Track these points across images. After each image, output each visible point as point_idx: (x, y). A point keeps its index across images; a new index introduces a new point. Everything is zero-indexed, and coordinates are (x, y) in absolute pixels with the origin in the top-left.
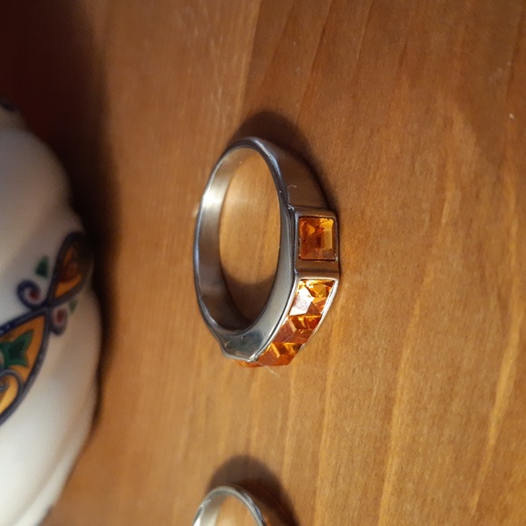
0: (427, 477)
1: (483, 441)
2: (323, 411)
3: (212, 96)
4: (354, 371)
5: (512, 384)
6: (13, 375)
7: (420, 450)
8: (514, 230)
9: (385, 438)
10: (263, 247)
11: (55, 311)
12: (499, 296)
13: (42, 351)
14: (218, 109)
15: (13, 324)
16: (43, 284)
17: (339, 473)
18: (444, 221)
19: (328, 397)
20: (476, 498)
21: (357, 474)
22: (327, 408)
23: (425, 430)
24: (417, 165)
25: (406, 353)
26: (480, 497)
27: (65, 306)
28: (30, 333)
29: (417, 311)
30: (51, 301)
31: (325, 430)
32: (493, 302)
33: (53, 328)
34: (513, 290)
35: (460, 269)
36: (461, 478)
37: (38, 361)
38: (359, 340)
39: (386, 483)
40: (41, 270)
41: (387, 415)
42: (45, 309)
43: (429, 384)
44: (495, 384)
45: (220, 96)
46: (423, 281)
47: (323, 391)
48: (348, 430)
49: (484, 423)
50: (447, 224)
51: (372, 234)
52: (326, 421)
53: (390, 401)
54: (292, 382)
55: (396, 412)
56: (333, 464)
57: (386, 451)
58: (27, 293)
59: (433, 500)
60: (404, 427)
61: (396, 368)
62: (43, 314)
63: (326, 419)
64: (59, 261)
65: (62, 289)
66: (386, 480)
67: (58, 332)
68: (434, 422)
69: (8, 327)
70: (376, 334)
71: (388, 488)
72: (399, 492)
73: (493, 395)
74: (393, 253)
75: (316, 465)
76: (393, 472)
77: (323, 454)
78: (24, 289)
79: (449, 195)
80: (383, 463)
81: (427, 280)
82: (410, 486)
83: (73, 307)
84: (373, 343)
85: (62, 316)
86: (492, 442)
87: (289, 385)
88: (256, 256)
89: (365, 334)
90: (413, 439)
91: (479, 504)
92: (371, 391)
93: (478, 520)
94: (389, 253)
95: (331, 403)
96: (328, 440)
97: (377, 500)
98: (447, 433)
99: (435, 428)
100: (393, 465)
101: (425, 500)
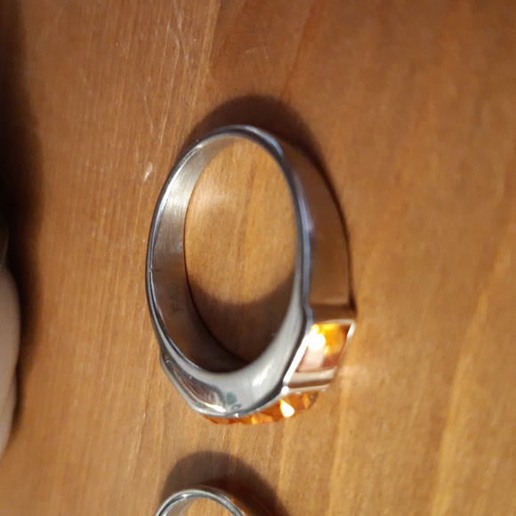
9: (430, 469)
10: (245, 220)
17: (359, 509)
19: (343, 412)
22: (341, 425)
23: (494, 462)
25: (465, 361)
31: (338, 454)
41: (435, 439)
45: (180, 26)
48: (373, 456)
52: (340, 441)
53: (438, 421)
55: (448, 436)
56: (351, 496)
57: (432, 485)
60: (460, 456)
61: (449, 380)
68: (507, 452)
75: (326, 497)
77: (335, 483)
80: (427, 499)
88: (236, 232)
92: (410, 407)
95: (347, 419)
96: (344, 465)
99: (509, 460)
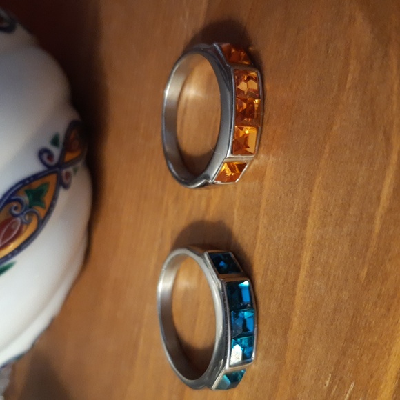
0: (331, 261)
1: (371, 231)
2: (257, 228)
3: (181, 19)
4: (281, 197)
5: (392, 190)
6: (35, 213)
7: (326, 243)
8: (396, 86)
9: (302, 239)
11: (64, 171)
12: (384, 133)
13: (55, 198)
14: (185, 27)
15: (35, 177)
16: (56, 152)
17: (268, 269)
18: (348, 86)
19: (262, 217)
20: (365, 270)
21: (281, 267)
22: (261, 226)
23: (330, 229)
24: (330, 49)
25: (319, 179)
26: (368, 270)
27: (70, 169)
28: (47, 184)
29: (327, 150)
30: (61, 164)
31: (258, 241)
32: (381, 137)
33: (63, 183)
34: (395, 126)
35: (358, 117)
36: (355, 258)
37: (52, 206)
38: (285, 175)
39: (301, 270)
40: (55, 141)
41: (304, 223)
42: (57, 169)
43: (334, 198)
44: (380, 192)
46: (331, 129)
47: (258, 214)
48: (275, 238)
49: (371, 219)
50: (350, 88)
51: (297, 101)
53: (305, 213)
54: (235, 211)
55: (310, 220)
56: (264, 263)
57: (302, 248)
58: (45, 156)
59: (334, 276)
60: (315, 230)
61: (311, 191)
62: (56, 172)
63: (259, 233)
64: (67, 137)
65: (69, 157)
66: (302, 268)
67: (66, 187)
68: (337, 223)
69: (32, 179)
70: (297, 169)
71: (303, 273)
72: (311, 275)
73: (379, 198)
74: (311, 112)
76: (307, 261)
78: (43, 154)
79: (352, 68)
80: (299, 256)
81: (335, 128)
82: (318, 269)
83: (75, 171)
84: (295, 176)
85: (68, 175)
86: (377, 230)
87: (233, 214)
89: (289, 170)
90: (322, 237)
91: (367, 274)
92: (293, 209)
93: (366, 285)
94: (309, 113)
95: (263, 220)
96: (261, 247)
97: (295, 283)
98: (345, 230)
99: (337, 227)
100: (306, 257)
101: (329, 277)
